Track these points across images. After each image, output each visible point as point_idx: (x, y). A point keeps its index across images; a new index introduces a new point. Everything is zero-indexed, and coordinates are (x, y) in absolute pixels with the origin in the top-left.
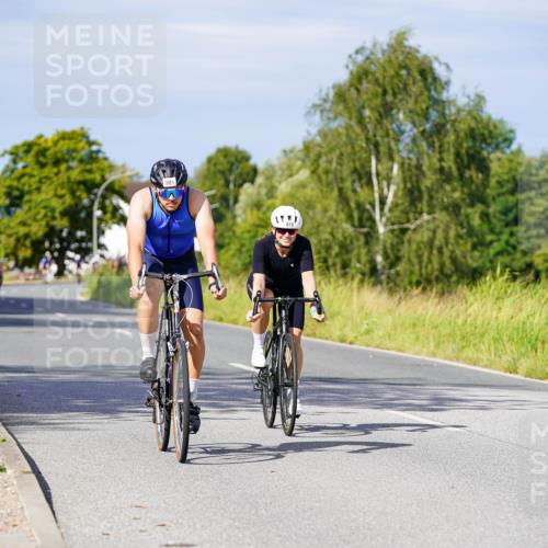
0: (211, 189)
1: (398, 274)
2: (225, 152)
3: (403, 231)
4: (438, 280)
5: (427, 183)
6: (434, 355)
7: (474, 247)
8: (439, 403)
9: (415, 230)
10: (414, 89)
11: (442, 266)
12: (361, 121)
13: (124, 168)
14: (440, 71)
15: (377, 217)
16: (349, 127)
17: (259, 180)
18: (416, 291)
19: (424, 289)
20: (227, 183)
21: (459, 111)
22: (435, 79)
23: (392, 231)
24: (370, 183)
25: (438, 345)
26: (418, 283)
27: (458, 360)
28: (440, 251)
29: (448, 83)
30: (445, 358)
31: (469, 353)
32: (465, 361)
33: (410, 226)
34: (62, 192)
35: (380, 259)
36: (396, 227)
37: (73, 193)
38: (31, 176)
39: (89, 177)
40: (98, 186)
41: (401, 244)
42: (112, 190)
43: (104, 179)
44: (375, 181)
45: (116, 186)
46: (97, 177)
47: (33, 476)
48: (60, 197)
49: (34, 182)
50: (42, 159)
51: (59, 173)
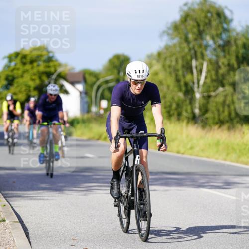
0: (110, 75)
1: (207, 118)
2: (117, 57)
3: (209, 96)
4: (227, 121)
5: (223, 70)
6: (225, 160)
8: (228, 185)
9: (215, 96)
10: (214, 23)
11: (230, 114)
12: (187, 40)
13: (66, 65)
14: (228, 14)
15: (196, 89)
16: (180, 43)
18: (216, 127)
19: (220, 127)
20: (119, 72)
21: (238, 34)
22: (225, 18)
23: (203, 97)
24: (192, 72)
25: (227, 155)
26: (217, 123)
27: (237, 162)
28: (229, 106)
29: (231, 21)
31: (244, 159)
33: (213, 94)
34: (34, 77)
35: (197, 111)
36: (206, 94)
37: (40, 78)
38: (18, 69)
39: (48, 70)
40: (52, 74)
41: (208, 102)
42: (60, 76)
43: (56, 71)
44: (195, 71)
45: (63, 74)
46: (52, 70)
47: (20, 224)
48: (33, 80)
49: (20, 72)
50: (24, 61)
51: (32, 68)
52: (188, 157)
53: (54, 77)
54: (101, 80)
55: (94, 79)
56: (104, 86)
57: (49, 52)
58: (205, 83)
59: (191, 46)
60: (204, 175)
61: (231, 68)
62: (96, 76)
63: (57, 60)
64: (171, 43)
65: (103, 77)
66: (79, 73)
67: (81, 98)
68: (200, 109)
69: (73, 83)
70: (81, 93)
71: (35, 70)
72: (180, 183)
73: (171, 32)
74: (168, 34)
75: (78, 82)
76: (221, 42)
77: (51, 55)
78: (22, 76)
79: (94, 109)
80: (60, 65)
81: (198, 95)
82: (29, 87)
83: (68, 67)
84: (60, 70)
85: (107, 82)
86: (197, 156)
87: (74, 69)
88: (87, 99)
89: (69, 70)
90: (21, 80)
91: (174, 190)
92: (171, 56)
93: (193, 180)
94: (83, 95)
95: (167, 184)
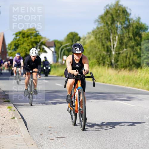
0: (68, 43)
1: (118, 65)
2: (71, 33)
3: (119, 53)
4: (129, 66)
5: (125, 40)
6: (128, 86)
7: (138, 57)
8: (129, 99)
9: (122, 53)
10: (121, 16)
11: (130, 63)
12: (107, 24)
13: (45, 38)
14: (128, 11)
15: (112, 50)
16: (104, 26)
17: (81, 40)
18: (123, 69)
19: (125, 69)
20: (72, 41)
21: (134, 21)
22: (127, 13)
23: (116, 54)
24: (110, 41)
25: (129, 83)
26: (123, 67)
27: (134, 87)
28: (129, 58)
29: (130, 14)
30: (131, 87)
31: (137, 85)
32: (136, 87)
33: (121, 52)
34: (29, 44)
35: (113, 61)
36: (117, 52)
37: (32, 44)
38: (21, 40)
39: (36, 40)
40: (38, 43)
41: (118, 56)
42: (42, 44)
43: (40, 41)
44: (112, 40)
45: (44, 43)
46: (38, 40)
47: (22, 120)
48: (29, 46)
49: (22, 42)
50: (24, 36)
51: (28, 39)
52: (109, 84)
53: (39, 44)
54: (63, 46)
55: (59, 45)
56: (65, 49)
57: (36, 31)
58: (117, 46)
59: (109, 27)
60: (117, 94)
61: (130, 39)
62: (61, 43)
63: (40, 36)
64: (99, 26)
65: (64, 44)
66: (52, 42)
67: (53, 55)
68: (114, 60)
69: (49, 47)
70: (53, 52)
71: (29, 41)
72: (104, 98)
73: (99, 20)
74: (98, 21)
75: (52, 47)
76: (125, 26)
77: (37, 33)
78: (23, 44)
79: (60, 60)
80: (42, 38)
81: (113, 53)
82: (27, 49)
83: (46, 39)
84: (42, 40)
85: (66, 46)
86: (113, 84)
87: (49, 40)
88: (56, 55)
89: (47, 40)
90: (22, 46)
91: (101, 101)
92: (99, 33)
93: (111, 97)
94: (54, 53)
95: (98, 99)
